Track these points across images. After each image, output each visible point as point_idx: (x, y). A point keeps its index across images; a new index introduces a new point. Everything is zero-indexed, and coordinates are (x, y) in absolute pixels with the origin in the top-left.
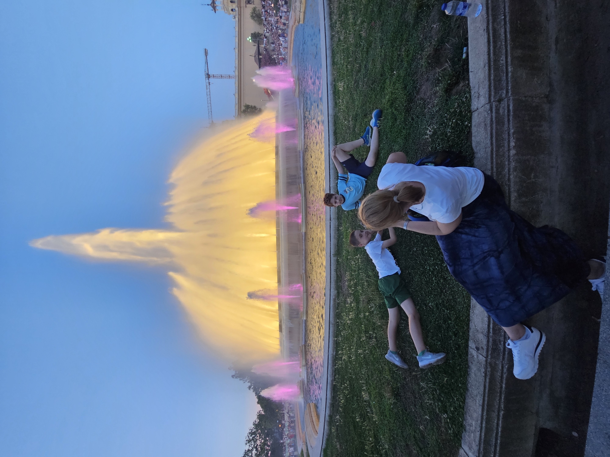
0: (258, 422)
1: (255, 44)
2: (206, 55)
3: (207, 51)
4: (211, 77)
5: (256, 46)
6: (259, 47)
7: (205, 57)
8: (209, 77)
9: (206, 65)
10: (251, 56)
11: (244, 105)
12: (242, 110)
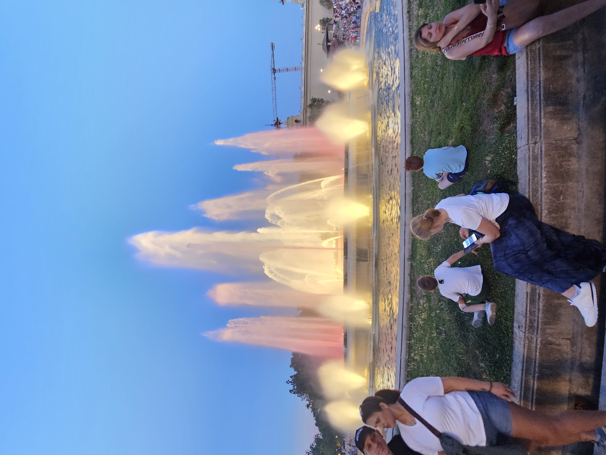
0: (316, 446)
1: (324, 31)
2: (273, 49)
3: (273, 45)
6: (327, 33)
7: (272, 52)
10: (319, 44)
11: (311, 98)
12: (308, 104)
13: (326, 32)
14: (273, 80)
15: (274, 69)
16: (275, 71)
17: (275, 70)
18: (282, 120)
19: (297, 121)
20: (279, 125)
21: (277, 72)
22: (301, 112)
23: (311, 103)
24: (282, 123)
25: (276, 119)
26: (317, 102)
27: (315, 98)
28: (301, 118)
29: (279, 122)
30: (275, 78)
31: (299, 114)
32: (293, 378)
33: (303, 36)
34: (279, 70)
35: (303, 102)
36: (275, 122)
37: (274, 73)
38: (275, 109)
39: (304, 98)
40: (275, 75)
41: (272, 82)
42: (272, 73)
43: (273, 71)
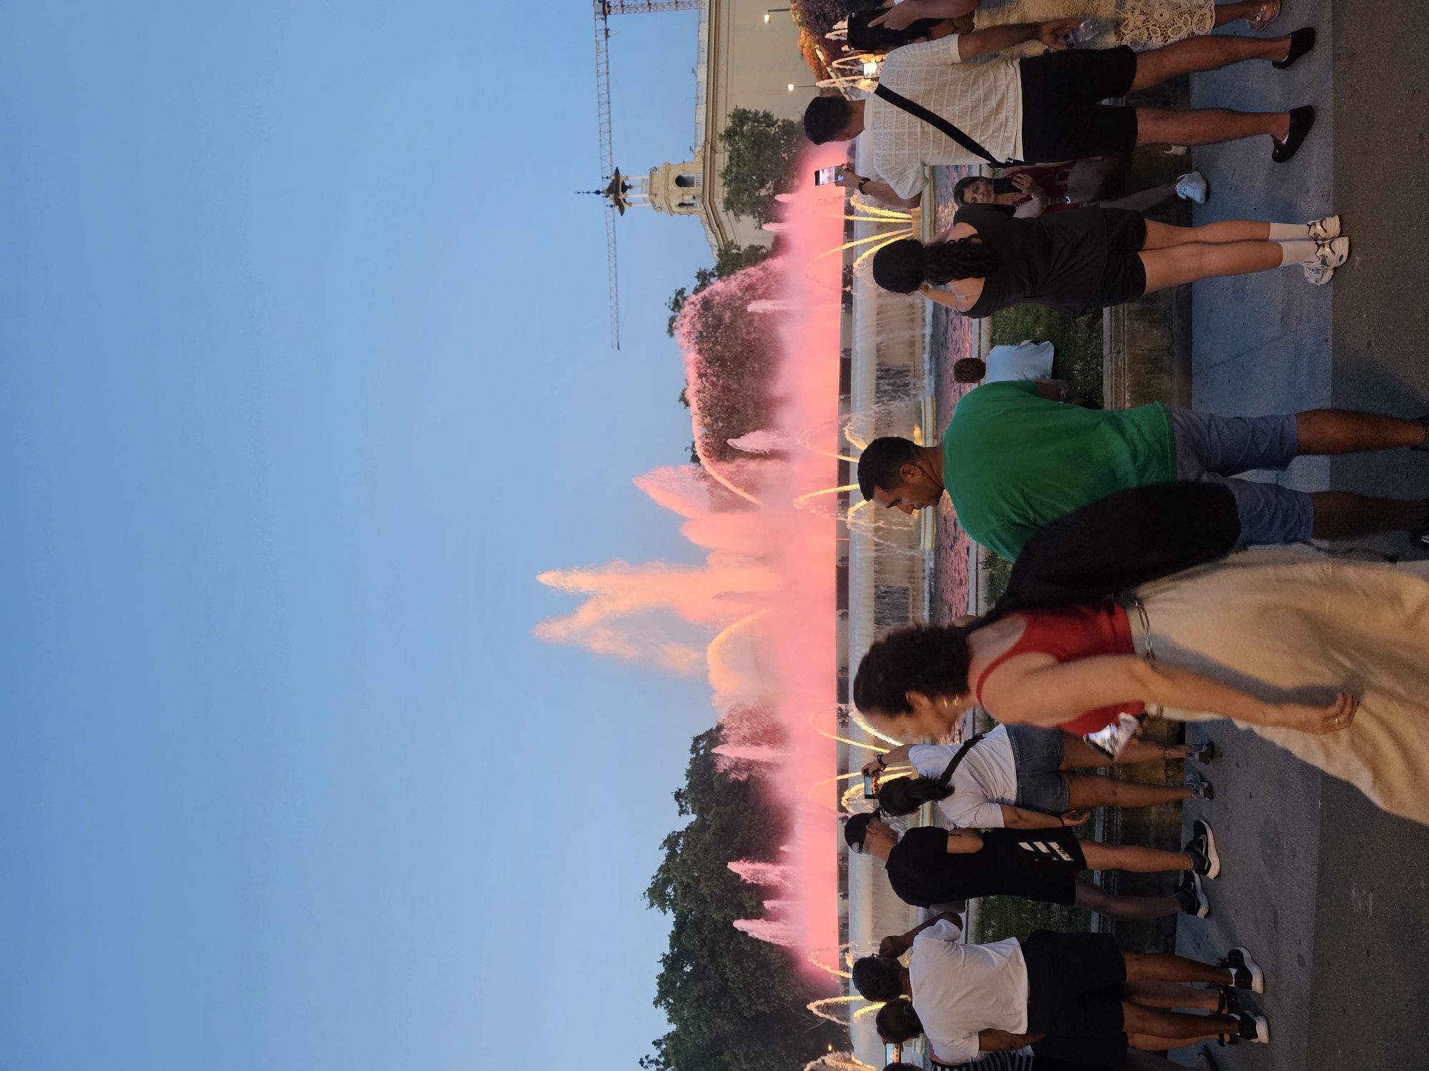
11: (731, 110)
12: (721, 130)
14: (601, 37)
16: (607, 9)
17: (609, 7)
18: (633, 176)
19: (681, 182)
20: (621, 193)
21: (613, 11)
22: (698, 149)
23: (731, 124)
24: (630, 187)
25: (610, 173)
26: (750, 124)
27: (745, 110)
28: (694, 170)
29: (623, 183)
30: (607, 30)
31: (690, 157)
32: (664, 1046)
34: (622, 6)
35: (701, 117)
36: (609, 181)
37: (603, 16)
38: (607, 136)
39: (707, 107)
40: (606, 23)
41: (597, 43)
42: (598, 17)
43: (601, 10)
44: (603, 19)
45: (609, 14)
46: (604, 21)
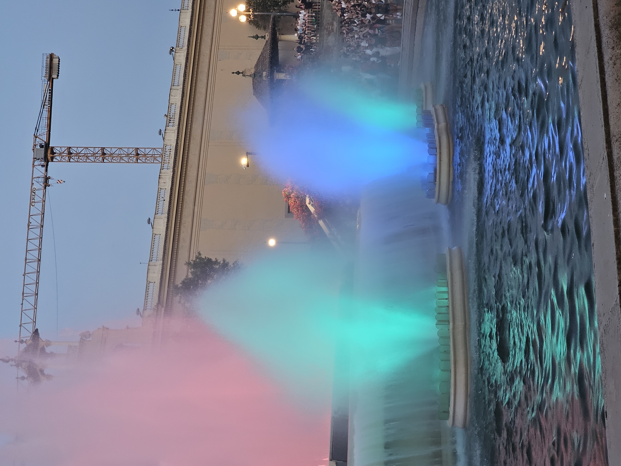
1: (260, 33)
2: (50, 75)
3: (55, 61)
4: (58, 158)
5: (264, 37)
6: (274, 41)
7: (45, 85)
8: (49, 156)
9: (45, 114)
10: (238, 73)
13: (268, 37)
14: (39, 185)
15: (46, 146)
17: (53, 153)
18: (58, 340)
25: (28, 336)
30: (47, 179)
33: (178, 41)
34: (70, 153)
37: (43, 163)
38: (32, 299)
39: (163, 264)
40: (46, 170)
41: (33, 191)
42: (36, 163)
43: (42, 156)
44: (43, 166)
45: (52, 161)
46: (44, 168)
